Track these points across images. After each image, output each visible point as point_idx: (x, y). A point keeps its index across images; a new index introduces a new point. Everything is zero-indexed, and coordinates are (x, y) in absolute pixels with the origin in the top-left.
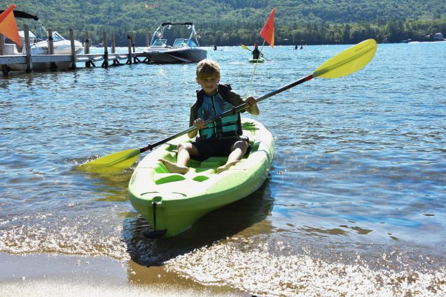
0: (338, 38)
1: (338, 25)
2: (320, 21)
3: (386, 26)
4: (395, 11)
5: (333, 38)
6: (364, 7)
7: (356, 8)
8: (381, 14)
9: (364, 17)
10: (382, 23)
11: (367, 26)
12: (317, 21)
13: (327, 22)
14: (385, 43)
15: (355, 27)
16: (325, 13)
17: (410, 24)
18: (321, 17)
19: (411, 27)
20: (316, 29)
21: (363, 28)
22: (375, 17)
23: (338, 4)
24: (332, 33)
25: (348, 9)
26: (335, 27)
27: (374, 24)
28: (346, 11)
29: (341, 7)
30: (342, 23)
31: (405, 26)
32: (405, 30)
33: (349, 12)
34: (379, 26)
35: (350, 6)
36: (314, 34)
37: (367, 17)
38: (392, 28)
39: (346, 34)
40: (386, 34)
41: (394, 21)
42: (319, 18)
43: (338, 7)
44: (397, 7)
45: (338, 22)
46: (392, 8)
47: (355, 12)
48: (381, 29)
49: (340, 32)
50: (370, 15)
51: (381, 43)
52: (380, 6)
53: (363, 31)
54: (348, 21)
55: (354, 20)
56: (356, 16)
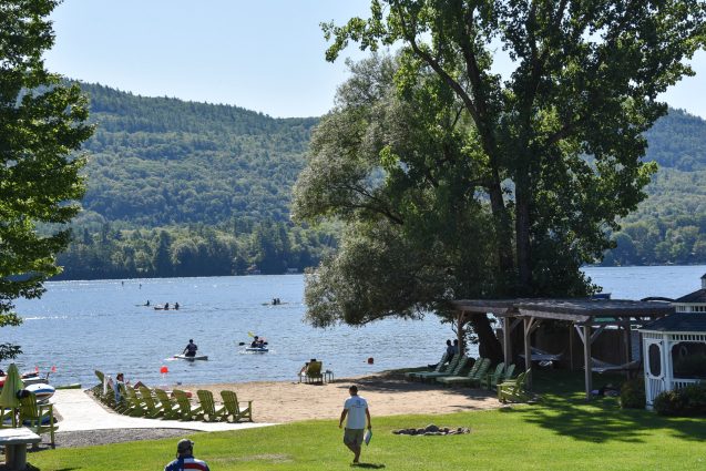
0: (144, 263)
1: (143, 231)
2: (99, 220)
3: (253, 237)
4: (271, 201)
5: (131, 264)
6: (202, 188)
7: (185, 192)
8: (242, 206)
9: (202, 213)
10: (243, 228)
11: (210, 237)
12: (88, 221)
13: (115, 225)
14: (251, 273)
15: (183, 238)
16: (109, 201)
17: (303, 232)
18: (99, 209)
19: (305, 240)
20: (88, 240)
21: (201, 241)
22: (229, 213)
23: (141, 181)
24: (129, 252)
25: (165, 192)
26: (136, 236)
27: (225, 230)
28: (159, 197)
29: (148, 188)
30: (153, 225)
31: (291, 236)
32: (294, 246)
33: (169, 202)
34: (237, 235)
35: (170, 185)
36: (84, 252)
37: (211, 213)
38: (265, 243)
39: (163, 253)
40: (253, 254)
41: (270, 225)
42: (95, 213)
43: (142, 187)
44: (275, 192)
45: (144, 223)
46: (264, 193)
47: (181, 201)
48: (240, 243)
49: (147, 249)
50: (216, 209)
51: (243, 274)
52: (238, 189)
53: (202, 247)
54: (166, 222)
55: (181, 218)
56: (185, 209)
